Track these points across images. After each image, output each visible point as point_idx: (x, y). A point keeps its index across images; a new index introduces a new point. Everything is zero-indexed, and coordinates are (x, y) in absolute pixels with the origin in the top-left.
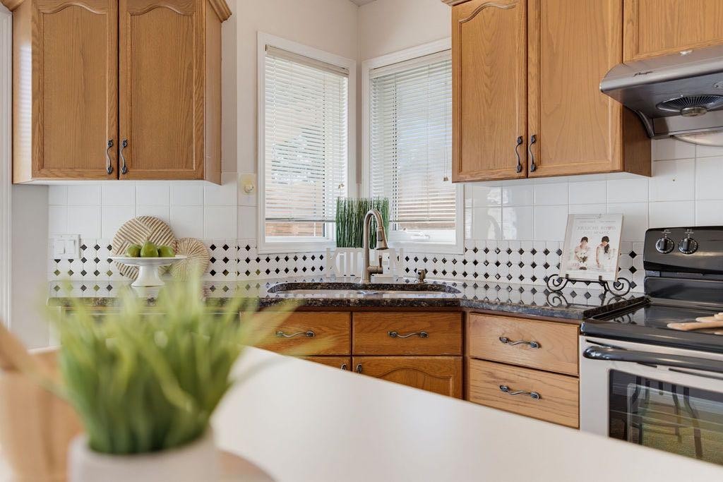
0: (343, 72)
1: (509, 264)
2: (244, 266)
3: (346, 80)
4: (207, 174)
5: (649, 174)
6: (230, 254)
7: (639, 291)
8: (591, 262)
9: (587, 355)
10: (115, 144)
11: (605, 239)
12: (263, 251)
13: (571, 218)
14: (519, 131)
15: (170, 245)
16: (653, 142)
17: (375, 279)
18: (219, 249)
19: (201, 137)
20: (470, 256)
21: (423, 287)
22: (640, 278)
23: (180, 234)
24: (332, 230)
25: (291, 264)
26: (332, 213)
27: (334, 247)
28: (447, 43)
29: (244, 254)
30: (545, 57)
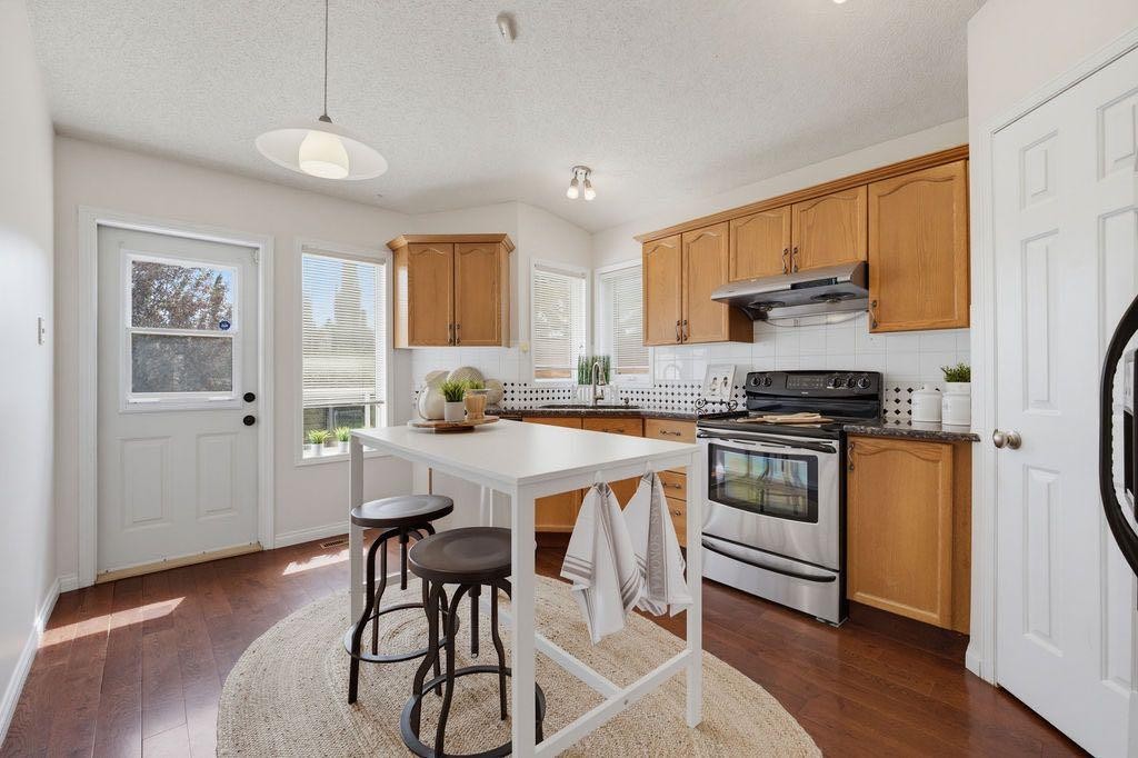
0: (583, 276)
1: (679, 394)
2: (523, 396)
3: (584, 280)
4: (503, 342)
5: (752, 341)
6: (515, 388)
7: (741, 408)
8: (717, 392)
9: (699, 436)
10: (453, 327)
11: (726, 378)
12: (534, 387)
13: (709, 366)
14: (678, 318)
15: (481, 382)
16: (755, 323)
17: (600, 403)
18: (509, 386)
19: (499, 323)
20: (658, 390)
21: (627, 407)
22: (742, 401)
23: (487, 377)
24: (575, 373)
25: (551, 395)
26: (575, 365)
27: (576, 385)
28: (640, 261)
29: (523, 388)
30: (692, 278)
